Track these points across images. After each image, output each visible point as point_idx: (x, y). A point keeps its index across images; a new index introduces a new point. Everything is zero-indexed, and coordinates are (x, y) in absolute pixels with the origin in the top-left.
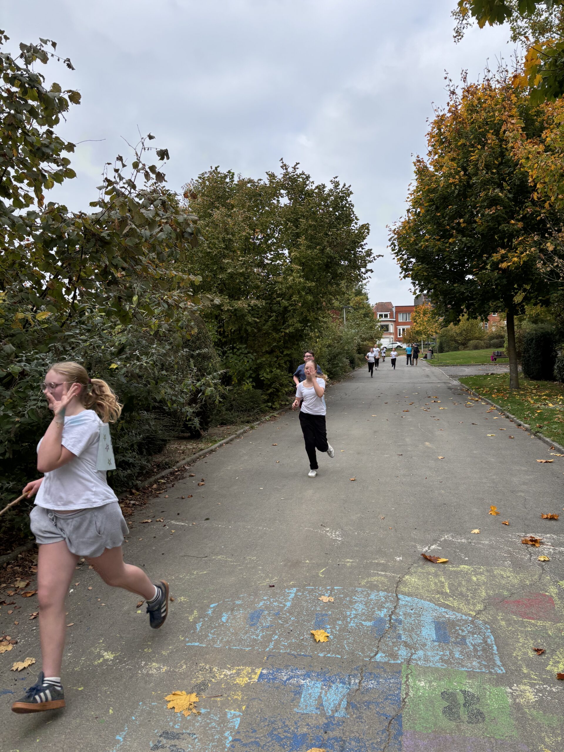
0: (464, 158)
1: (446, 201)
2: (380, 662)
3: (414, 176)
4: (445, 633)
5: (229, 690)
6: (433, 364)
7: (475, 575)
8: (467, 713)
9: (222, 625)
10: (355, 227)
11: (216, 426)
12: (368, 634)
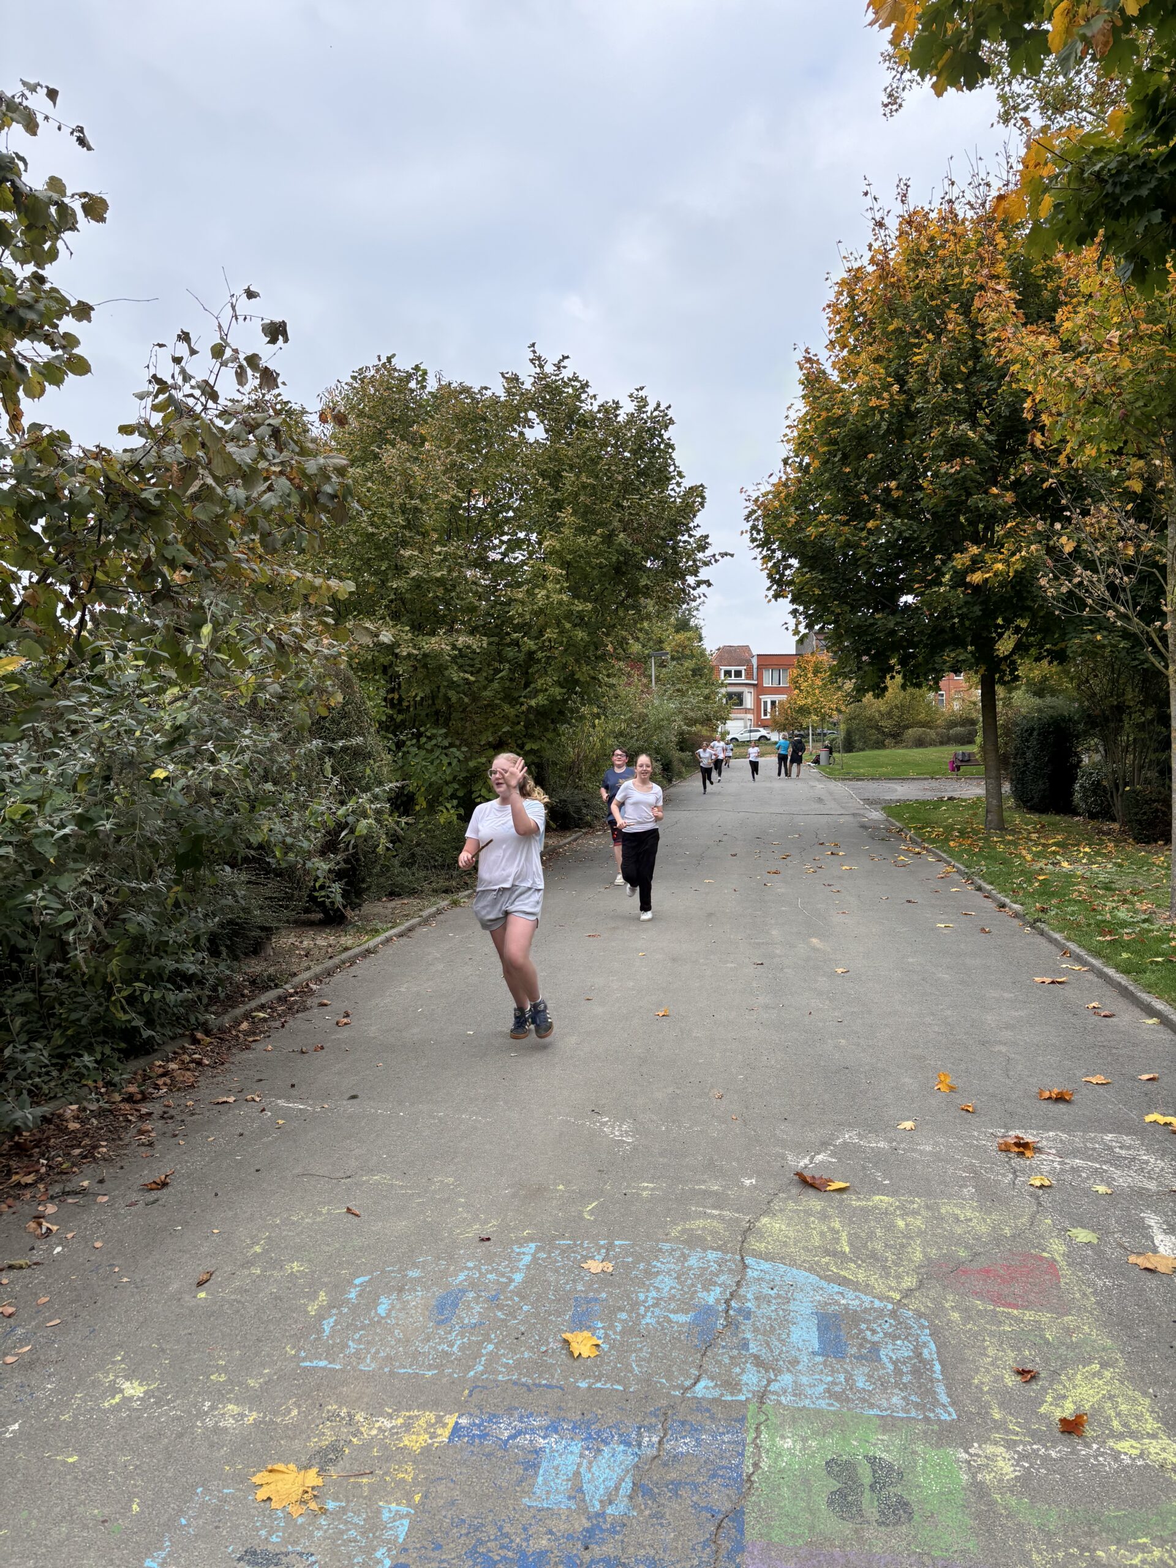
0: (899, 357)
1: (864, 443)
2: (703, 1398)
3: (799, 391)
4: (837, 1337)
5: (387, 1461)
6: (831, 775)
7: (902, 1216)
8: (876, 1503)
9: (379, 1322)
10: (674, 491)
11: (379, 900)
12: (680, 1340)
